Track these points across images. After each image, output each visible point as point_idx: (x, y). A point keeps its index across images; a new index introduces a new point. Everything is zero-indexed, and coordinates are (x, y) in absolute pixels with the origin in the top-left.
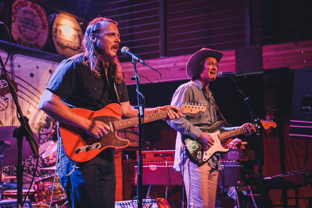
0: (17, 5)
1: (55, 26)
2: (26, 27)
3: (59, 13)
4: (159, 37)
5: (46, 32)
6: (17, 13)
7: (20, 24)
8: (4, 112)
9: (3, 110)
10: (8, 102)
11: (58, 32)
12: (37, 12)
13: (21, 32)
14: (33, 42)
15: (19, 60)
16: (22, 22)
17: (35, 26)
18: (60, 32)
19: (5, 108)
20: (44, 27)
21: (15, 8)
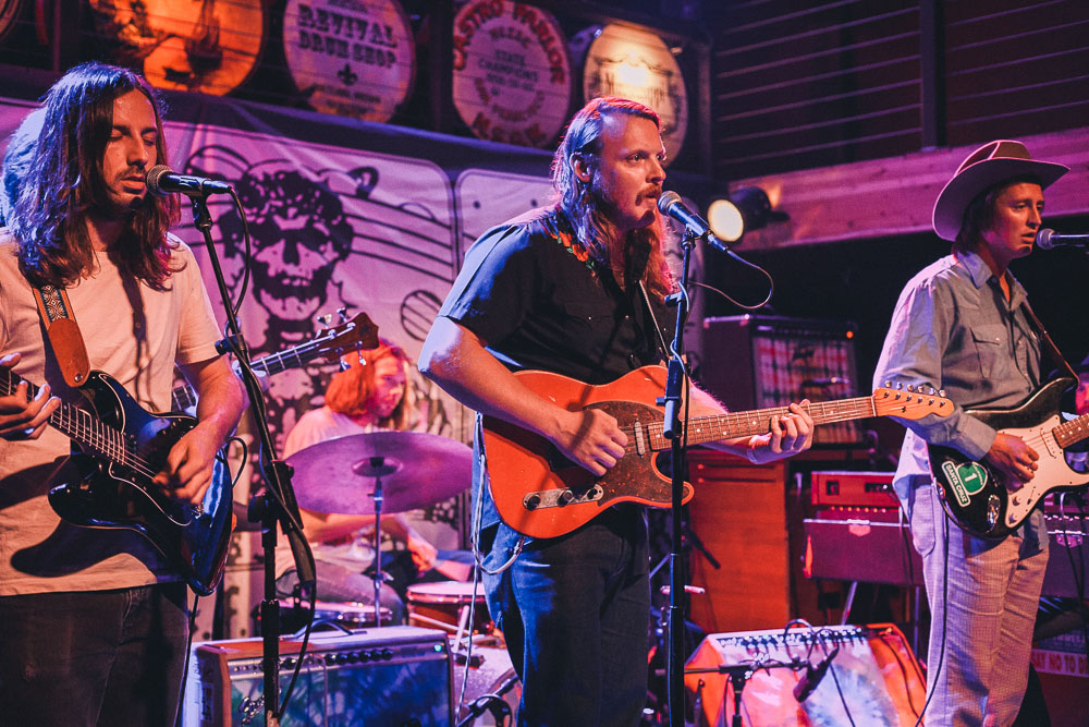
0: (469, 16)
1: (590, 68)
2: (501, 81)
3: (602, 26)
4: (920, 80)
5: (564, 88)
6: (473, 41)
7: (481, 73)
11: (604, 86)
12: (534, 29)
14: (523, 125)
15: (476, 184)
16: (489, 65)
17: (527, 75)
18: (610, 84)
20: (557, 73)
21: (464, 27)
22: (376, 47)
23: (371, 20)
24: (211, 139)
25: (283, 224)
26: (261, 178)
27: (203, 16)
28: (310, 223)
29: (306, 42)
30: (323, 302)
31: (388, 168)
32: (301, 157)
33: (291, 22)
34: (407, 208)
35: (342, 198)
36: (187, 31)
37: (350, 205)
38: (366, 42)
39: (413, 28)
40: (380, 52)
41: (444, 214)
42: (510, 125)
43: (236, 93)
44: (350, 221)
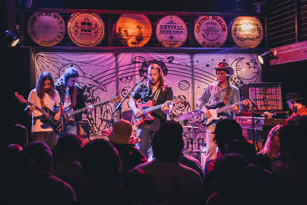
5: (226, 33)
7: (204, 33)
9: (186, 90)
10: (189, 85)
13: (205, 37)
14: (215, 42)
15: (197, 57)
16: (206, 31)
19: (187, 88)
22: (178, 31)
23: (177, 25)
24: (137, 55)
26: (148, 61)
27: (139, 31)
29: (161, 32)
31: (176, 56)
32: (156, 56)
34: (180, 64)
35: (165, 63)
36: (136, 35)
37: (167, 65)
38: (176, 30)
40: (179, 31)
41: (189, 64)
42: (211, 43)
43: (145, 45)
44: (167, 68)
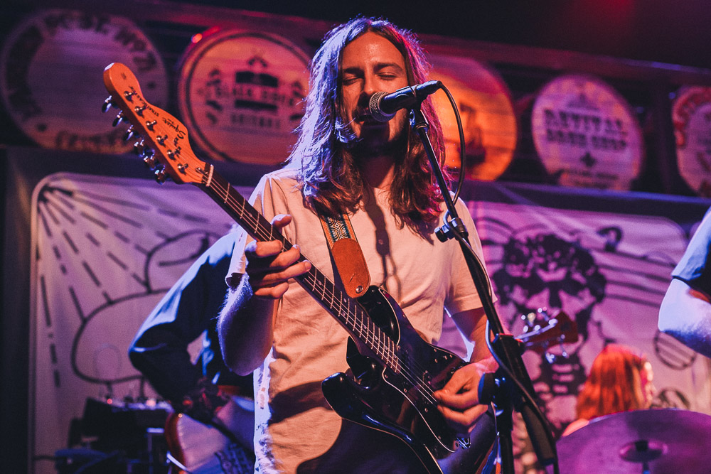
0: (686, 104)
6: (691, 123)
8: (688, 371)
9: (685, 366)
13: (706, 166)
19: (687, 361)
21: (681, 113)
22: (610, 136)
23: (603, 115)
24: (481, 213)
25: (547, 277)
26: (524, 241)
28: (568, 274)
29: (551, 137)
30: (586, 338)
31: (630, 226)
32: (556, 222)
33: (538, 121)
34: (650, 257)
35: (592, 252)
37: (601, 258)
38: (601, 133)
39: (640, 120)
40: (613, 140)
43: (502, 178)
44: (603, 271)
